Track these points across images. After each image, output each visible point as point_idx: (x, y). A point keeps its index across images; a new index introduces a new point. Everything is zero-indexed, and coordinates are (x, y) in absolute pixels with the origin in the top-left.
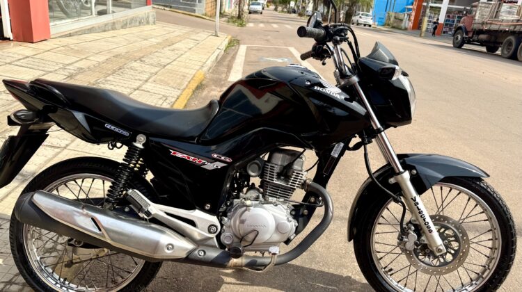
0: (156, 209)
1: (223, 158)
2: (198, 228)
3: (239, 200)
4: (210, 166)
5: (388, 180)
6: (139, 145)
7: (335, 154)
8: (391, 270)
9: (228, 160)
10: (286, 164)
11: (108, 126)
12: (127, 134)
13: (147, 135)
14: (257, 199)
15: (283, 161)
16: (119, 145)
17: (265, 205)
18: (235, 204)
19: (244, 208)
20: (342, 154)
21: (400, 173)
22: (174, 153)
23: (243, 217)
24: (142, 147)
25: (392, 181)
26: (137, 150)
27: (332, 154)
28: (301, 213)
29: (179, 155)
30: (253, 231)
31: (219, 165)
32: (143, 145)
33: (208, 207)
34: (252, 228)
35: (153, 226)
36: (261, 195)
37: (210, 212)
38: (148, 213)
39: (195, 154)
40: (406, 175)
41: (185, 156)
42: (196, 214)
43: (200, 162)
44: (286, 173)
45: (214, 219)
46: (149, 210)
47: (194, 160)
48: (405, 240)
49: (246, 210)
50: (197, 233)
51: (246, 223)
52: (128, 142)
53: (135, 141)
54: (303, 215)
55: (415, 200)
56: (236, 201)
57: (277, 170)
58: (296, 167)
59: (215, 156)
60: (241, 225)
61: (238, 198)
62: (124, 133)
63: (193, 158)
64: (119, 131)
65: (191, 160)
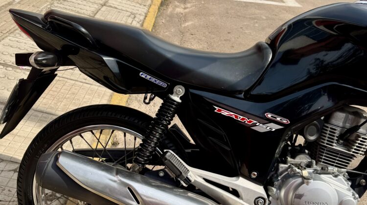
1: (278, 119)
2: (242, 199)
3: (286, 166)
4: (261, 128)
6: (177, 99)
9: (285, 121)
10: (348, 125)
11: (143, 75)
12: (164, 85)
13: (187, 88)
14: (309, 165)
15: (345, 122)
17: (323, 176)
18: (281, 170)
19: (300, 180)
22: (219, 110)
24: (180, 101)
26: (174, 104)
29: (225, 113)
31: (274, 127)
32: (181, 98)
33: (255, 174)
36: (314, 162)
37: (256, 181)
38: (187, 180)
39: (244, 113)
41: (232, 115)
42: (240, 183)
43: (250, 122)
44: (347, 137)
45: (260, 190)
46: (189, 177)
47: (243, 119)
49: (302, 183)
51: (303, 198)
52: (164, 94)
53: (172, 93)
56: (282, 166)
57: (337, 133)
59: (269, 116)
61: (285, 162)
62: (161, 84)
63: (242, 117)
64: (155, 81)
65: (239, 120)
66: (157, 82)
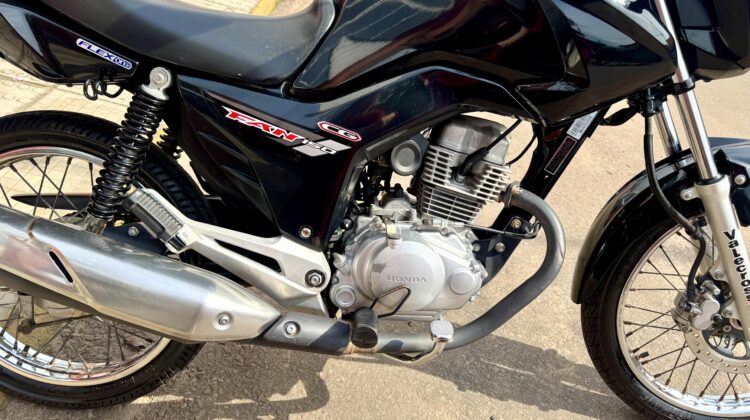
0: (197, 234)
1: (341, 132)
2: (284, 275)
3: (370, 219)
4: (312, 149)
5: (679, 191)
6: (156, 93)
7: (576, 130)
8: (646, 354)
9: (353, 136)
10: (472, 149)
11: (83, 44)
12: (127, 65)
13: (175, 70)
14: (406, 218)
15: (466, 143)
16: (112, 89)
17: (423, 234)
18: (360, 226)
19: (383, 240)
20: (589, 133)
21: (711, 181)
22: (234, 115)
23: (381, 259)
24: (163, 97)
25: (689, 194)
26: (152, 104)
27: (570, 132)
28: (492, 248)
29: (245, 120)
30: (400, 288)
31: (335, 147)
32: (166, 92)
33: (306, 232)
34: (397, 282)
35: (191, 269)
36: (415, 212)
37: (308, 243)
38: (178, 243)
39: (281, 120)
40: (724, 185)
41: (259, 124)
42: (281, 247)
43: (291, 137)
44: (469, 168)
45: (317, 259)
46: (181, 236)
47: (278, 132)
48: (695, 310)
49: (386, 245)
50: (282, 284)
51: (385, 271)
52: (134, 81)
53: (147, 83)
54: (494, 252)
55: (732, 237)
56: (363, 220)
57: (453, 161)
58: (493, 156)
59: (325, 126)
60: (375, 274)
61: (367, 213)
62: (120, 62)
63: (276, 128)
64: (109, 56)
65: (271, 133)
66: (113, 58)
